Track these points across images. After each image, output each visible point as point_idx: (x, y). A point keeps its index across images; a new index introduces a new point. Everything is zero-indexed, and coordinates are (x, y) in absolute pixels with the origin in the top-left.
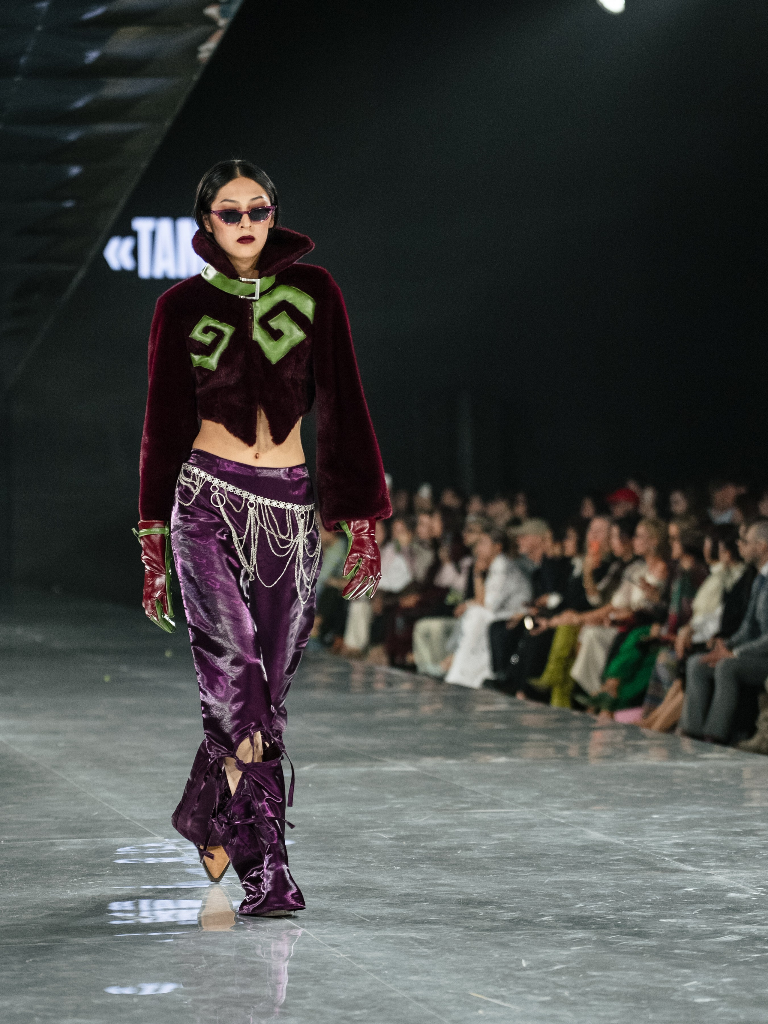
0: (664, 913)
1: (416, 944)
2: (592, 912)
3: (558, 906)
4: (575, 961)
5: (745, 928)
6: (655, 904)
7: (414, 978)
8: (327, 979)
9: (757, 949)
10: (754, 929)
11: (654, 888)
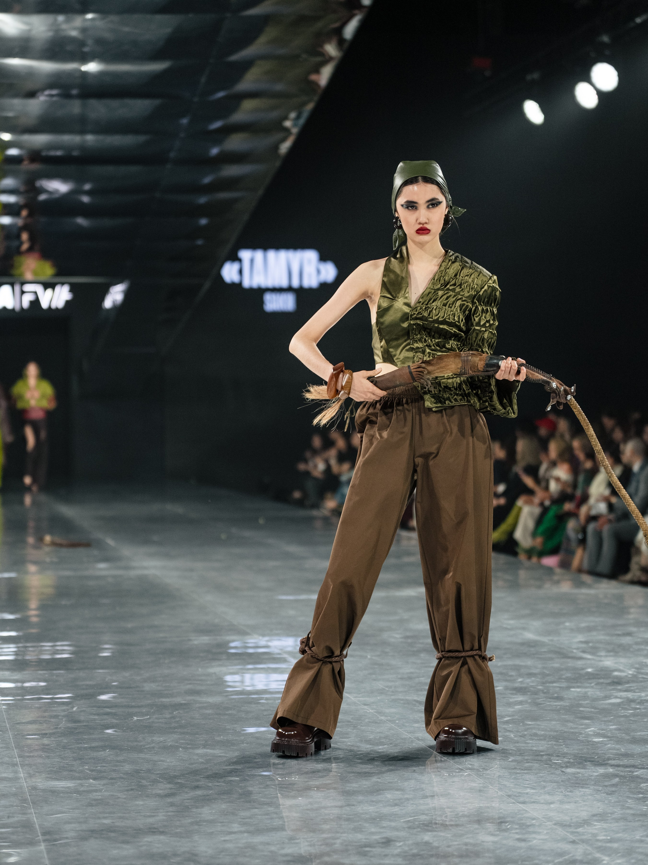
0: (574, 685)
1: (417, 704)
2: (528, 684)
3: (506, 681)
4: (517, 715)
5: (624, 694)
6: (568, 679)
7: (416, 725)
8: (361, 726)
9: (632, 707)
10: (630, 695)
11: (567, 669)
